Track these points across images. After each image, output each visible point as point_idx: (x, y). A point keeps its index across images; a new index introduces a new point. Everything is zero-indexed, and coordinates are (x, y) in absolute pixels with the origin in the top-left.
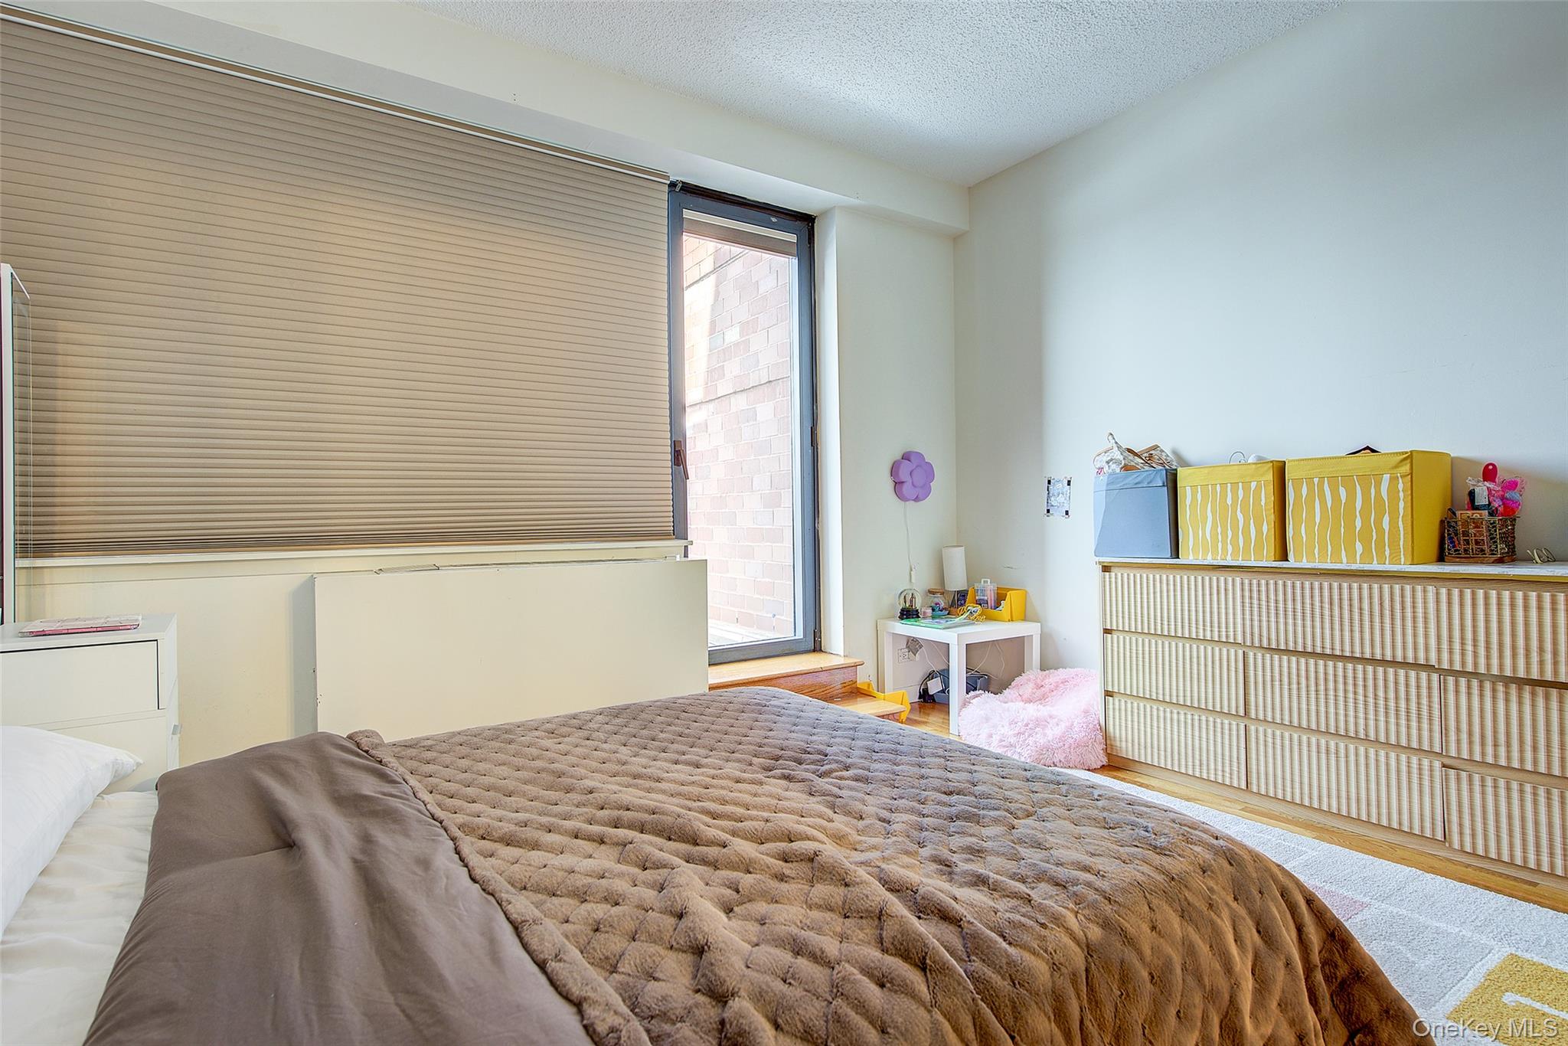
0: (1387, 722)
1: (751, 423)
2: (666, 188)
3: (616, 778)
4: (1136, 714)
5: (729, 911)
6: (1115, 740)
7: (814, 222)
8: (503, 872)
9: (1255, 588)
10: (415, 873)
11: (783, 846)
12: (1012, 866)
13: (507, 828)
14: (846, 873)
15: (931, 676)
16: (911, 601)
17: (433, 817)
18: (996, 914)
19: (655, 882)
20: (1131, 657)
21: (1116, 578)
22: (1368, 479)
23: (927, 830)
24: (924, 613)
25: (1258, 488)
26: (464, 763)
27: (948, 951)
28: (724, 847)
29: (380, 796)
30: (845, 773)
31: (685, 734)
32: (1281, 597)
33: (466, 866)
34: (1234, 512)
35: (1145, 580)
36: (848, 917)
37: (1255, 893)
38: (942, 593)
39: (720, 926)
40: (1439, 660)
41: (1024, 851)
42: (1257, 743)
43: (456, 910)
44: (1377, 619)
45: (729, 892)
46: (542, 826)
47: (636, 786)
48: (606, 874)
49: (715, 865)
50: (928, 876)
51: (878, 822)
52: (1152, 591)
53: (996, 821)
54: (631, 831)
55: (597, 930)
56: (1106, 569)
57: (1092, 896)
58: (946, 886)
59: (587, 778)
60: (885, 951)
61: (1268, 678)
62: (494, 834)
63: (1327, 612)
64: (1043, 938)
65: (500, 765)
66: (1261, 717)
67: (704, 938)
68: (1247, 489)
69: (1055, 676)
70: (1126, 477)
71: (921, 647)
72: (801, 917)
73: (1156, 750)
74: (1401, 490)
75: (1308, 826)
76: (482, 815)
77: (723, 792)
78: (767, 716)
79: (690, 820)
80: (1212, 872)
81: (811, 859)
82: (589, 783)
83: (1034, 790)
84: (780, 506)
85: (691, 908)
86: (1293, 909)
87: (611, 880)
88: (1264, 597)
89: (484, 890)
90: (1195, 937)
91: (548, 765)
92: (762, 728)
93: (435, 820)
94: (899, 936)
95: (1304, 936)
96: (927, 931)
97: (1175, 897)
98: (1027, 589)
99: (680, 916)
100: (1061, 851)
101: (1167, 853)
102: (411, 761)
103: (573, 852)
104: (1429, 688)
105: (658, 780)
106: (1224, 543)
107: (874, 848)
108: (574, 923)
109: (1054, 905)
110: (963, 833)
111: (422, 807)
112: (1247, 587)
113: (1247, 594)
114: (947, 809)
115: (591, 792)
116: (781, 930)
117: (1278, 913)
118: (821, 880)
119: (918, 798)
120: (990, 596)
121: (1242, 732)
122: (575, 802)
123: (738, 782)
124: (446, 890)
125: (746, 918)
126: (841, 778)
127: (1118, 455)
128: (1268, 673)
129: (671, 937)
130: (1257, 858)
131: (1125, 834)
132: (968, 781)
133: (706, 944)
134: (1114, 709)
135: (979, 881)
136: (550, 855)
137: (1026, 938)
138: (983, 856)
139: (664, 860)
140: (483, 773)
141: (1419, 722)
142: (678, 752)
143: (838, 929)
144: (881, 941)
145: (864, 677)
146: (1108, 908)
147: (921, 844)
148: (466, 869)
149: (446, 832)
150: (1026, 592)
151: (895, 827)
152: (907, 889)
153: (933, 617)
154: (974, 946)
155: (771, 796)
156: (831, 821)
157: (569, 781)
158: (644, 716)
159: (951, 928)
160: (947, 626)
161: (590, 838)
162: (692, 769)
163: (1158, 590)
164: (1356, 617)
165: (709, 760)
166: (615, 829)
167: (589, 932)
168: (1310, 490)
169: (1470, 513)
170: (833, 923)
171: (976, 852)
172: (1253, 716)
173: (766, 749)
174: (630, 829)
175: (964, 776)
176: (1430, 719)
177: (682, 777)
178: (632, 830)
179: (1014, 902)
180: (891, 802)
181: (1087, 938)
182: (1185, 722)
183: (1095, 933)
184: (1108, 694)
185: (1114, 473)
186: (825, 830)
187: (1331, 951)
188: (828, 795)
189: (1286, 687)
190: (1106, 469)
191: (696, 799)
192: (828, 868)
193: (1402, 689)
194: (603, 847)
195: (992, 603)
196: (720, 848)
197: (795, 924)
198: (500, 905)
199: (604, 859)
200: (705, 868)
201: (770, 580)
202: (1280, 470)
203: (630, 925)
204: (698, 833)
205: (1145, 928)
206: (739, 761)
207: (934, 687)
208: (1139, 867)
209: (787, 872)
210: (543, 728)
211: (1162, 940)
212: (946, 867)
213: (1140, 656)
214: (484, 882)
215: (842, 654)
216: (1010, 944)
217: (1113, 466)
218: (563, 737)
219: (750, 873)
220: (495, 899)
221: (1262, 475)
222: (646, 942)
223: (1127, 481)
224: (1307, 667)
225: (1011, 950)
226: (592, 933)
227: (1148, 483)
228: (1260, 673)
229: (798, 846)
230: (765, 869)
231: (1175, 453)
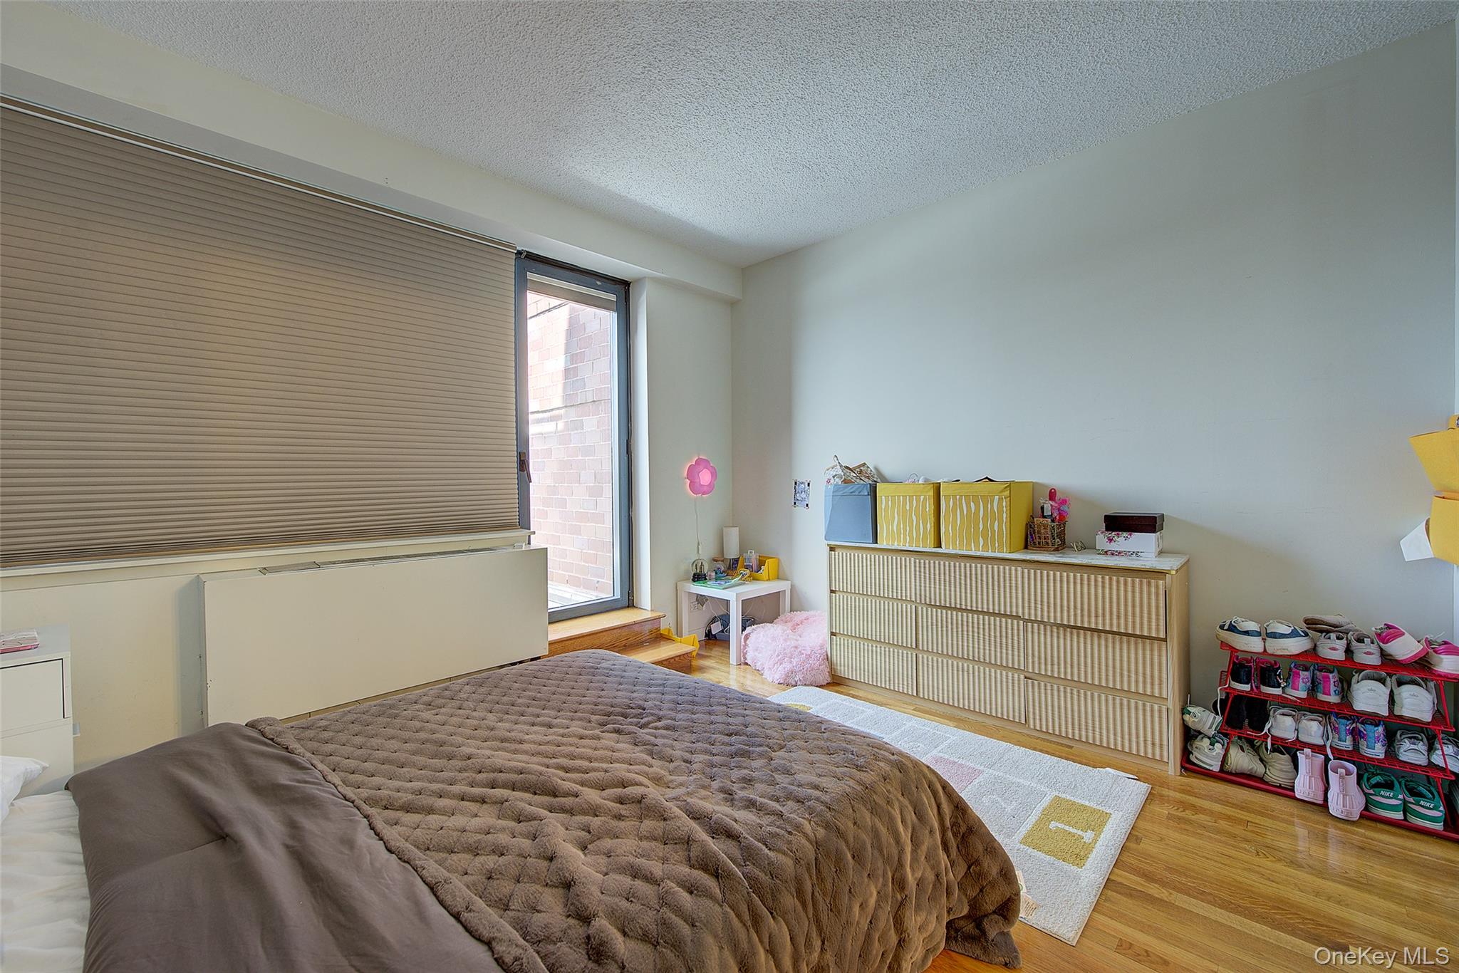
0: (995, 651)
1: (579, 431)
2: (514, 257)
3: (488, 743)
4: (850, 648)
5: (584, 848)
6: (837, 666)
7: (629, 286)
8: (409, 837)
9: (922, 565)
10: (342, 853)
11: (619, 791)
12: (770, 790)
13: (405, 797)
14: (665, 811)
15: (714, 620)
16: (701, 568)
17: (345, 798)
18: (761, 828)
19: (529, 832)
20: (847, 609)
21: (839, 556)
22: (987, 499)
23: (716, 766)
24: (710, 575)
25: (925, 499)
26: (358, 740)
27: (731, 860)
28: (577, 797)
29: (297, 784)
30: (658, 724)
31: (538, 698)
32: (937, 572)
33: (381, 839)
34: (911, 516)
35: (856, 558)
36: (667, 844)
37: (914, 788)
38: (722, 561)
39: (580, 863)
40: (1023, 613)
41: (778, 777)
42: (923, 666)
43: (383, 881)
44: (990, 587)
45: (584, 833)
46: (433, 793)
47: (504, 749)
48: (491, 830)
49: (570, 812)
50: (717, 804)
51: (682, 763)
52: (861, 565)
53: (761, 755)
54: (505, 790)
55: (490, 878)
56: (832, 549)
57: (820, 807)
58: (728, 810)
59: (464, 745)
60: (692, 867)
61: (930, 624)
62: (395, 804)
63: (963, 582)
64: (790, 842)
65: (389, 739)
66: (925, 649)
67: (570, 874)
68: (918, 498)
69: (799, 616)
70: (846, 487)
71: (707, 600)
72: (635, 848)
73: (862, 672)
74: (1004, 506)
75: (951, 718)
76: (382, 788)
77: (572, 749)
78: (599, 677)
79: (549, 777)
80: (890, 779)
81: (639, 801)
82: (466, 750)
83: (784, 727)
84: (602, 496)
85: (559, 854)
86: (935, 794)
87: (495, 835)
88: (927, 572)
89: (400, 859)
90: (879, 825)
91: (431, 736)
92: (596, 688)
93: (346, 800)
94: (701, 855)
95: (941, 811)
96: (716, 847)
97: (868, 800)
98: (781, 558)
99: (551, 859)
100: (801, 775)
101: (864, 769)
102: (310, 742)
103: (462, 813)
104: (1018, 630)
105: (521, 742)
106: (905, 534)
107: (681, 785)
108: (472, 875)
109: (796, 817)
110: (739, 767)
111: (335, 791)
112: (917, 565)
113: (918, 569)
114: (728, 748)
115: (469, 758)
116: (623, 860)
117: (927, 800)
118: (647, 817)
119: (709, 740)
120: (754, 563)
121: (914, 659)
122: (457, 768)
123: (581, 738)
124: (371, 864)
125: (597, 853)
126: (656, 728)
127: (840, 472)
128: (930, 621)
129: (546, 876)
130: (916, 764)
131: (838, 758)
132: (742, 724)
133: (572, 880)
134: (836, 644)
135: (750, 804)
136: (445, 818)
137: (780, 844)
138: (753, 784)
139: (534, 814)
140: (376, 748)
141: (1013, 651)
142: (533, 715)
143: (661, 854)
144: (689, 859)
145: (667, 625)
146: (829, 815)
147: (712, 779)
148: (382, 842)
149: (359, 810)
150: (779, 559)
151: (695, 766)
152: (705, 817)
153: (716, 579)
154: (749, 855)
155: (607, 749)
156: (651, 766)
157: (451, 749)
158: (503, 683)
159: (734, 843)
160: (726, 587)
161: (473, 799)
162: (546, 729)
163: (865, 564)
164: (979, 586)
165: (558, 720)
166: (493, 790)
167: (484, 880)
168: (954, 503)
169: (1041, 520)
170: (657, 850)
171: (748, 781)
172: (921, 648)
173: (600, 707)
174: (504, 789)
175: (739, 720)
176: (1019, 649)
177: (539, 738)
178: (506, 788)
179: (773, 818)
180: (691, 745)
181: (816, 838)
182: (881, 653)
183: (821, 832)
184: (833, 634)
185: (837, 485)
186: (647, 775)
187: (956, 817)
188: (648, 744)
189: (940, 629)
190: (832, 481)
191: (551, 756)
192: (652, 807)
193: (1004, 630)
194: (485, 806)
195: (755, 568)
196: (573, 798)
197: (632, 854)
198: (416, 871)
199: (487, 817)
200: (564, 815)
201: (594, 552)
202: (937, 488)
203: (514, 871)
204: (556, 787)
205: (850, 824)
206: (581, 719)
207: (716, 628)
208: (847, 782)
209: (623, 812)
210: (421, 701)
211: (860, 831)
212: (729, 795)
213: (853, 608)
214: (399, 852)
215: (650, 609)
216: (770, 849)
217: (837, 480)
218: (438, 708)
219: (597, 816)
220: (411, 866)
221: (927, 492)
222: (528, 883)
223: (846, 490)
224: (952, 616)
225: (771, 854)
226: (486, 881)
227: (859, 492)
228: (925, 620)
229: (630, 791)
230: (608, 812)
231: (876, 469)
